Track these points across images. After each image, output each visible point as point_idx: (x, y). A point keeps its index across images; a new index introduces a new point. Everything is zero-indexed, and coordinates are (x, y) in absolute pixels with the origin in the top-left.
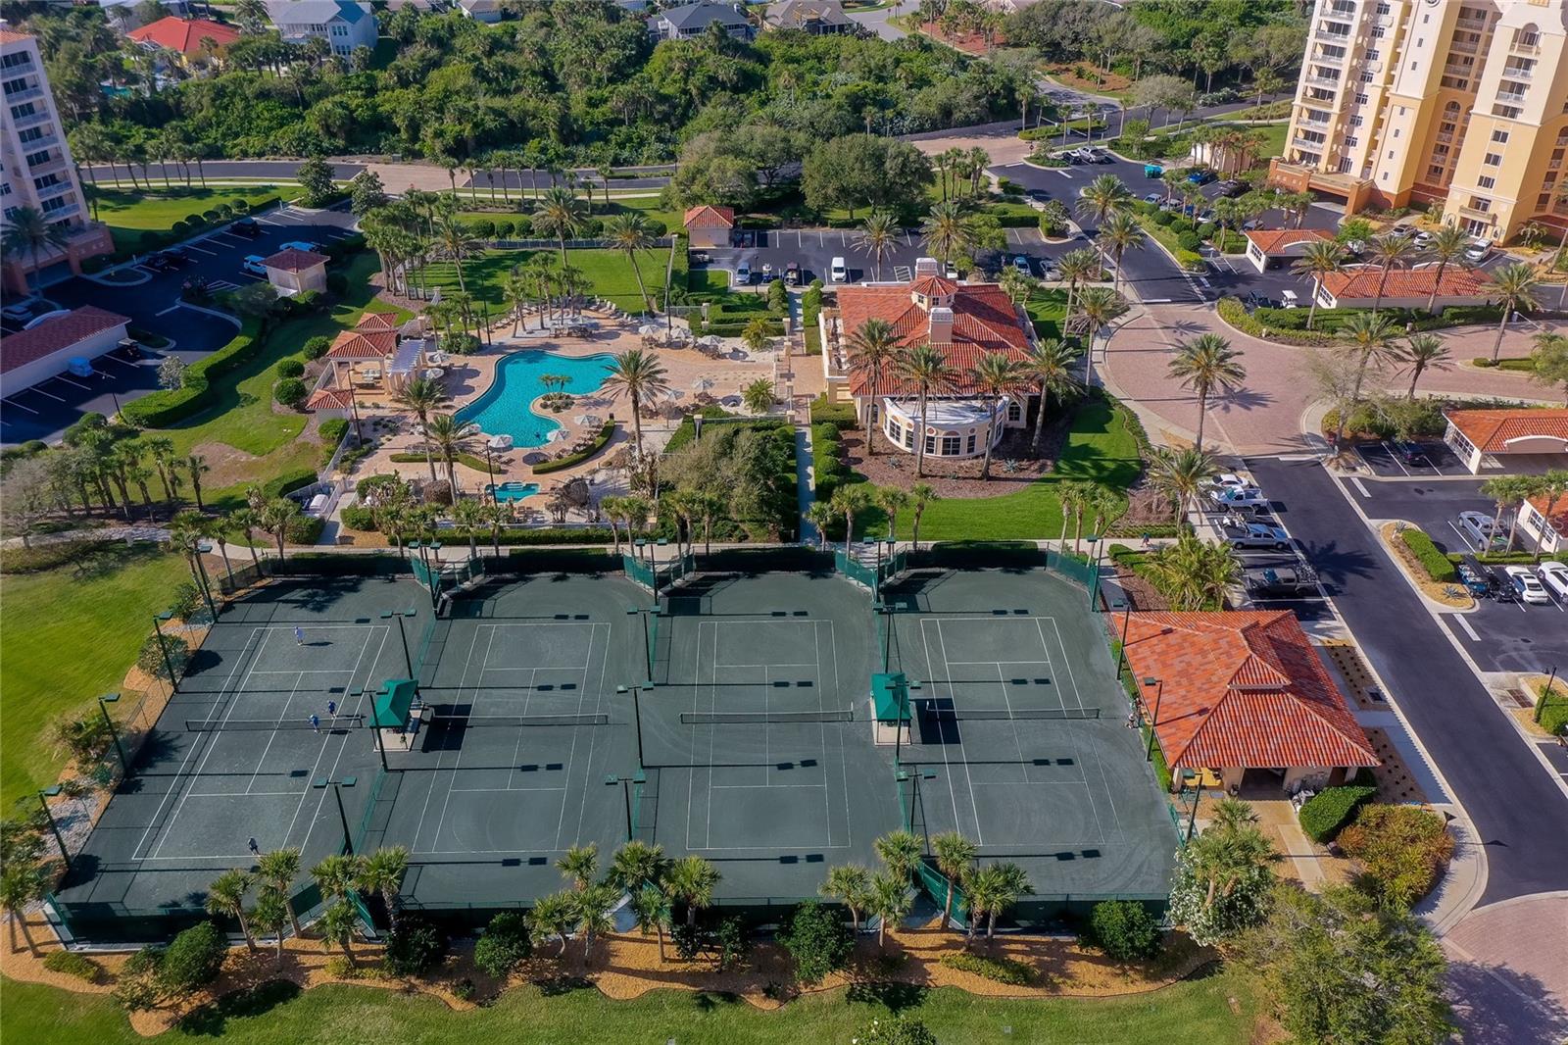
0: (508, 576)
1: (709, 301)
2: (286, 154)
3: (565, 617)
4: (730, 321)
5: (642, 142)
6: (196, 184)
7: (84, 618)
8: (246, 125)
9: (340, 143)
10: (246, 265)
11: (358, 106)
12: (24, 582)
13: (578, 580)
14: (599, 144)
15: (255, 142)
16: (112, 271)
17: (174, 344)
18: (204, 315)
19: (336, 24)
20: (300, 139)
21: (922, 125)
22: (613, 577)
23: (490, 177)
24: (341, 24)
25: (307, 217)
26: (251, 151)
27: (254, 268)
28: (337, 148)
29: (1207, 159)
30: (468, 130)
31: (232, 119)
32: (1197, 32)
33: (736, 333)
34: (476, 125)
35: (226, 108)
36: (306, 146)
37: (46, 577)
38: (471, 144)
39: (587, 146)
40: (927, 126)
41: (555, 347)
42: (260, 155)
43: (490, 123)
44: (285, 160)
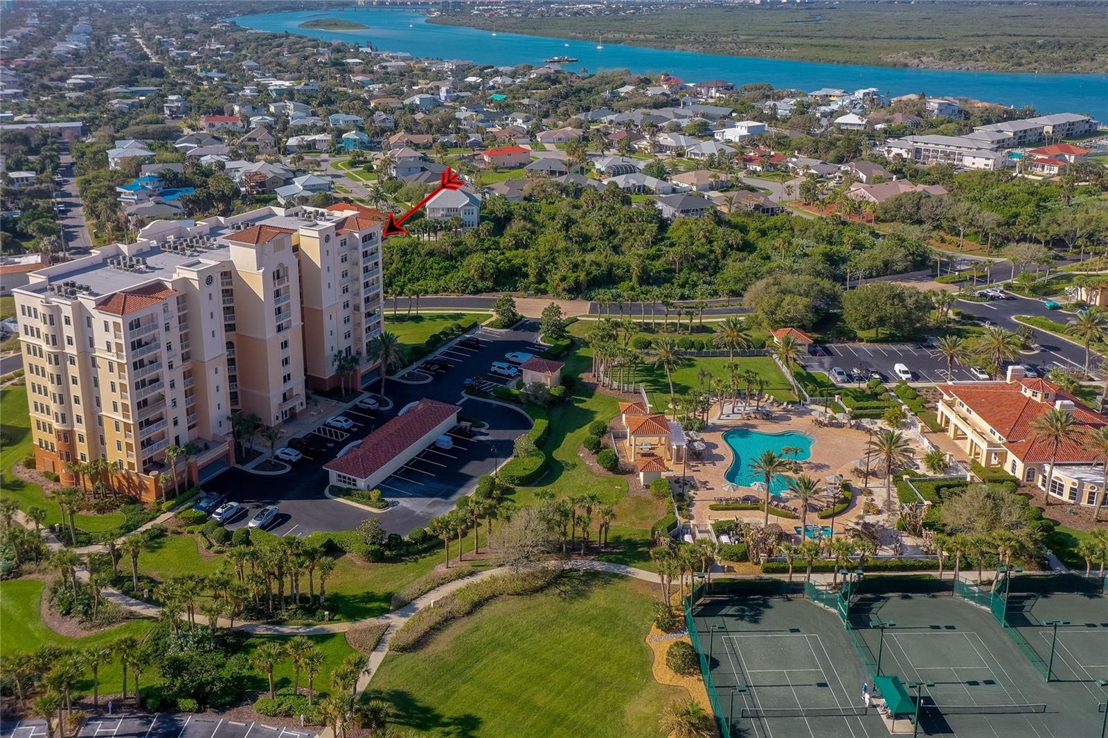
0: (869, 595)
1: (839, 394)
2: (454, 292)
3: (938, 627)
4: (866, 408)
5: (695, 285)
6: (413, 312)
7: (586, 629)
8: (424, 272)
9: (490, 284)
10: (493, 369)
11: (501, 260)
12: (527, 601)
13: (919, 598)
14: (668, 285)
15: (431, 284)
16: (404, 372)
17: (488, 426)
18: (491, 404)
19: (467, 208)
20: (464, 282)
21: (871, 273)
22: (943, 596)
23: (621, 308)
24: (471, 208)
25: (501, 334)
26: (430, 290)
27: (500, 371)
28: (488, 288)
29: (1084, 298)
30: (582, 276)
31: (414, 270)
32: (1016, 215)
33: (878, 417)
34: (588, 274)
35: (409, 262)
36: (467, 287)
37: (541, 598)
38: (584, 286)
39: (659, 286)
40: (874, 274)
41: (754, 427)
42: (436, 292)
43: (595, 272)
44: (453, 296)
